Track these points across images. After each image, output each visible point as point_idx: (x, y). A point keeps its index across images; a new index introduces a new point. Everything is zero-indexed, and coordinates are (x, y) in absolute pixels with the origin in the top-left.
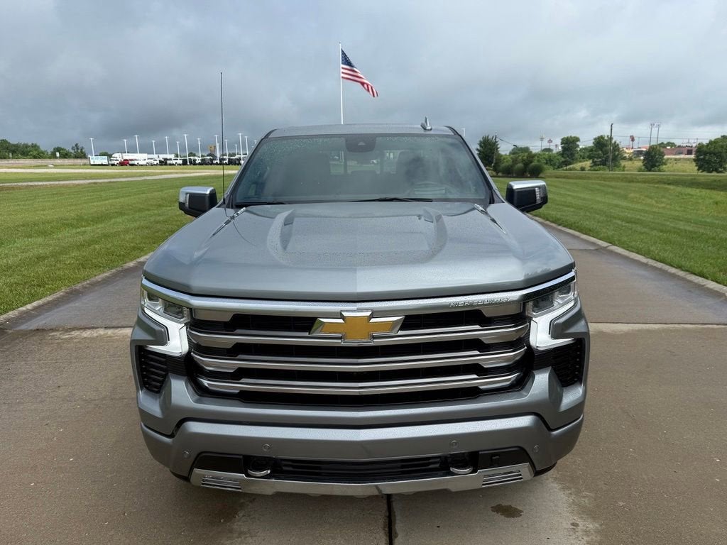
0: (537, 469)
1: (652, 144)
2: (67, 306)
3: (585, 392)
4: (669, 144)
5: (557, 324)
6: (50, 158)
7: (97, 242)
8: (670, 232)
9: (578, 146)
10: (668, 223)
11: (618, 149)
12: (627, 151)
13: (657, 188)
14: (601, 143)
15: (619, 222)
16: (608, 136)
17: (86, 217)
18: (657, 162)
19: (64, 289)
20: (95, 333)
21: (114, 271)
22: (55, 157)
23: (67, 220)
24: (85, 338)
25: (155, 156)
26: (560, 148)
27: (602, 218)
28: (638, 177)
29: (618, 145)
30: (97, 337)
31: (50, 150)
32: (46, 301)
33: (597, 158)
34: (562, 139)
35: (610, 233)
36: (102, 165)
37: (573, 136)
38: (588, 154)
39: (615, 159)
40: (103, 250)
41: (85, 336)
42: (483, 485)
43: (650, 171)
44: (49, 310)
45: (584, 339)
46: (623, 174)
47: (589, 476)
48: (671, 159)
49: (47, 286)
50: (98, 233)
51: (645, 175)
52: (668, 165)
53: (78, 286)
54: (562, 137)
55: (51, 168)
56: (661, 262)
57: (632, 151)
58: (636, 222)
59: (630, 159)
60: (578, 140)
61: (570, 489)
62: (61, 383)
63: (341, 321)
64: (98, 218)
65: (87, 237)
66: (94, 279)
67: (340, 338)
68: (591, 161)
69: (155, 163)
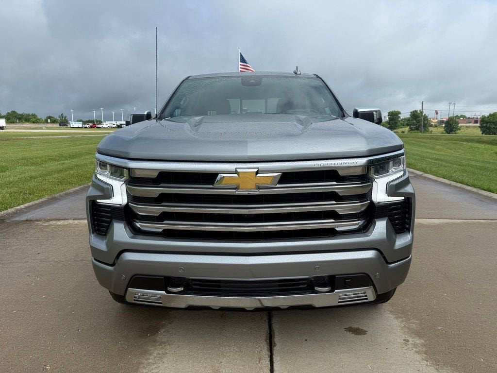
0: (379, 294)
1: (450, 116)
2: (48, 207)
3: (413, 238)
4: (462, 116)
5: (392, 185)
6: (44, 123)
7: (71, 169)
8: (466, 166)
9: (400, 117)
10: (464, 162)
11: (427, 120)
12: (433, 121)
13: (455, 143)
14: (415, 115)
15: (430, 160)
16: (420, 111)
17: (65, 155)
18: (454, 128)
19: (47, 197)
20: (66, 222)
21: (82, 186)
22: (47, 122)
23: (53, 156)
24: (59, 225)
25: (114, 122)
26: (387, 119)
27: (417, 158)
28: (441, 137)
29: (427, 116)
30: (68, 224)
31: (44, 118)
32: (34, 204)
33: (413, 125)
34: (389, 113)
35: (424, 166)
36: (78, 128)
37: (396, 110)
38: (406, 122)
39: (425, 126)
40: (75, 174)
41: (60, 224)
42: (339, 302)
43: (449, 133)
44: (36, 209)
45: (411, 198)
46: (430, 136)
47: (415, 310)
48: (464, 126)
49: (35, 194)
50: (73, 164)
51: (446, 136)
52: (462, 130)
53: (57, 195)
54: (389, 111)
55: (45, 129)
56: (460, 183)
57: (436, 121)
58: (441, 160)
59: (436, 126)
60: (399, 113)
61: (402, 318)
62: (39, 252)
63: (236, 175)
64: (73, 156)
65: (65, 166)
66: (68, 191)
67: (235, 189)
68: (409, 127)
69: (114, 126)
